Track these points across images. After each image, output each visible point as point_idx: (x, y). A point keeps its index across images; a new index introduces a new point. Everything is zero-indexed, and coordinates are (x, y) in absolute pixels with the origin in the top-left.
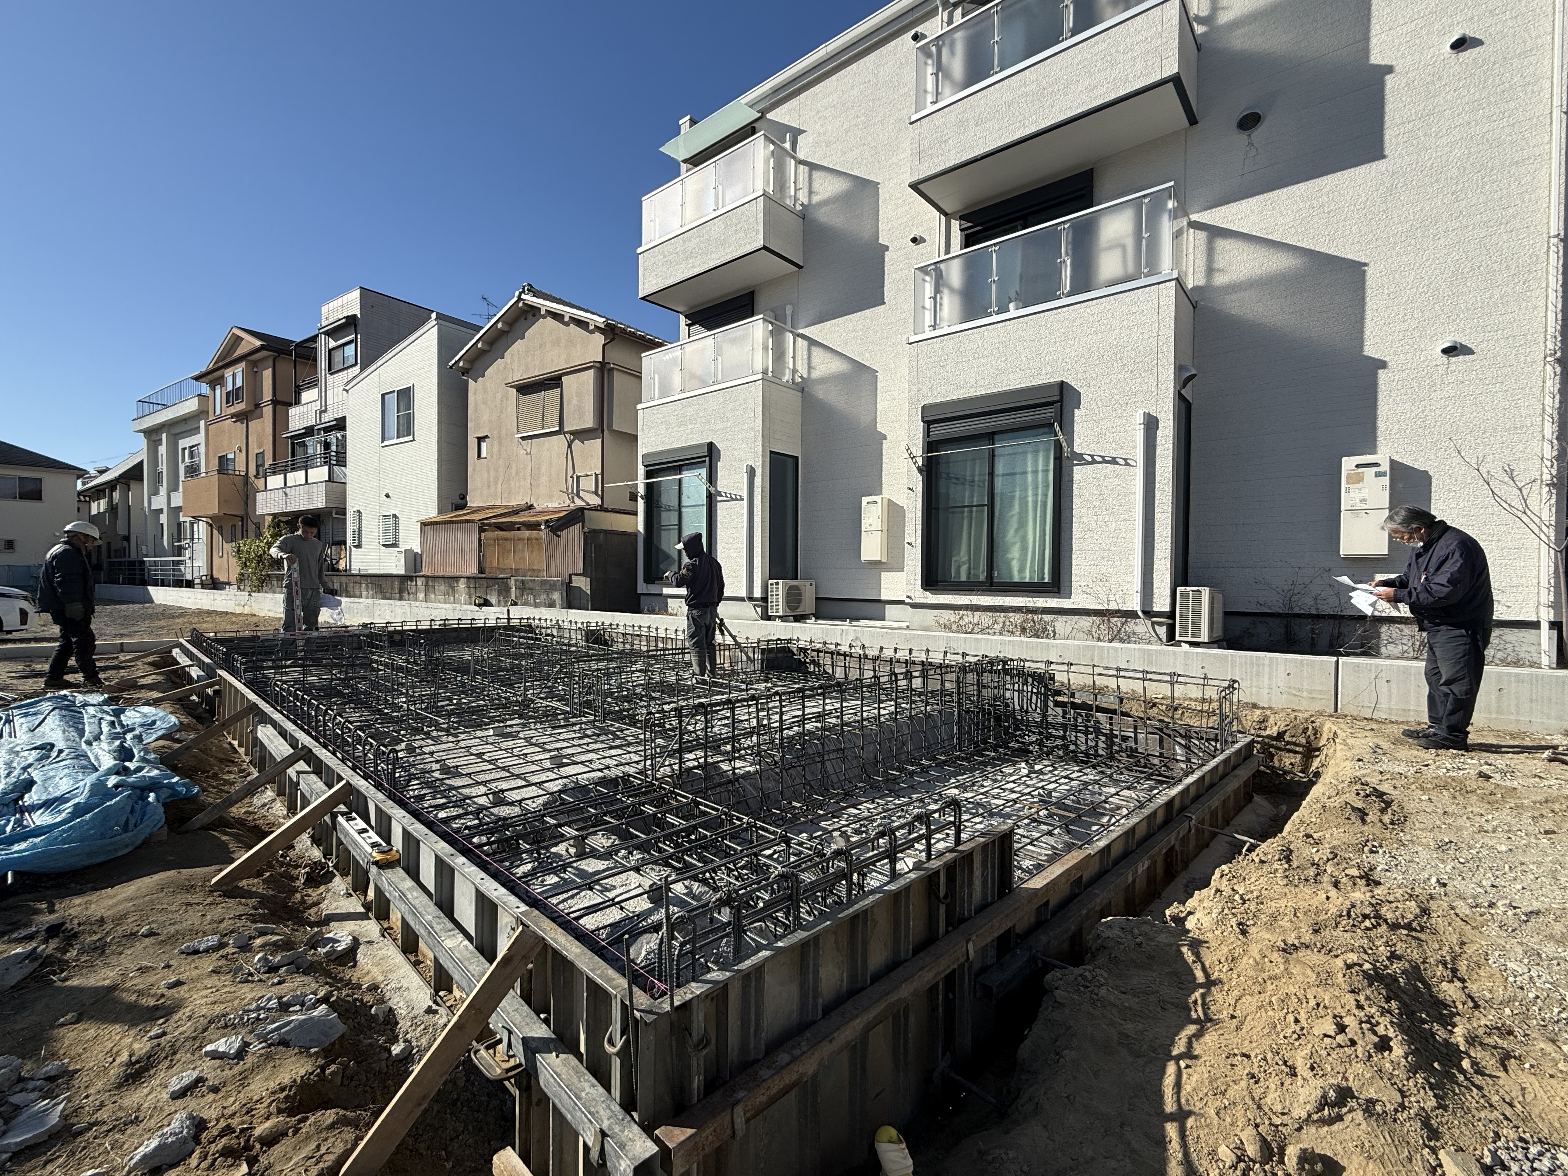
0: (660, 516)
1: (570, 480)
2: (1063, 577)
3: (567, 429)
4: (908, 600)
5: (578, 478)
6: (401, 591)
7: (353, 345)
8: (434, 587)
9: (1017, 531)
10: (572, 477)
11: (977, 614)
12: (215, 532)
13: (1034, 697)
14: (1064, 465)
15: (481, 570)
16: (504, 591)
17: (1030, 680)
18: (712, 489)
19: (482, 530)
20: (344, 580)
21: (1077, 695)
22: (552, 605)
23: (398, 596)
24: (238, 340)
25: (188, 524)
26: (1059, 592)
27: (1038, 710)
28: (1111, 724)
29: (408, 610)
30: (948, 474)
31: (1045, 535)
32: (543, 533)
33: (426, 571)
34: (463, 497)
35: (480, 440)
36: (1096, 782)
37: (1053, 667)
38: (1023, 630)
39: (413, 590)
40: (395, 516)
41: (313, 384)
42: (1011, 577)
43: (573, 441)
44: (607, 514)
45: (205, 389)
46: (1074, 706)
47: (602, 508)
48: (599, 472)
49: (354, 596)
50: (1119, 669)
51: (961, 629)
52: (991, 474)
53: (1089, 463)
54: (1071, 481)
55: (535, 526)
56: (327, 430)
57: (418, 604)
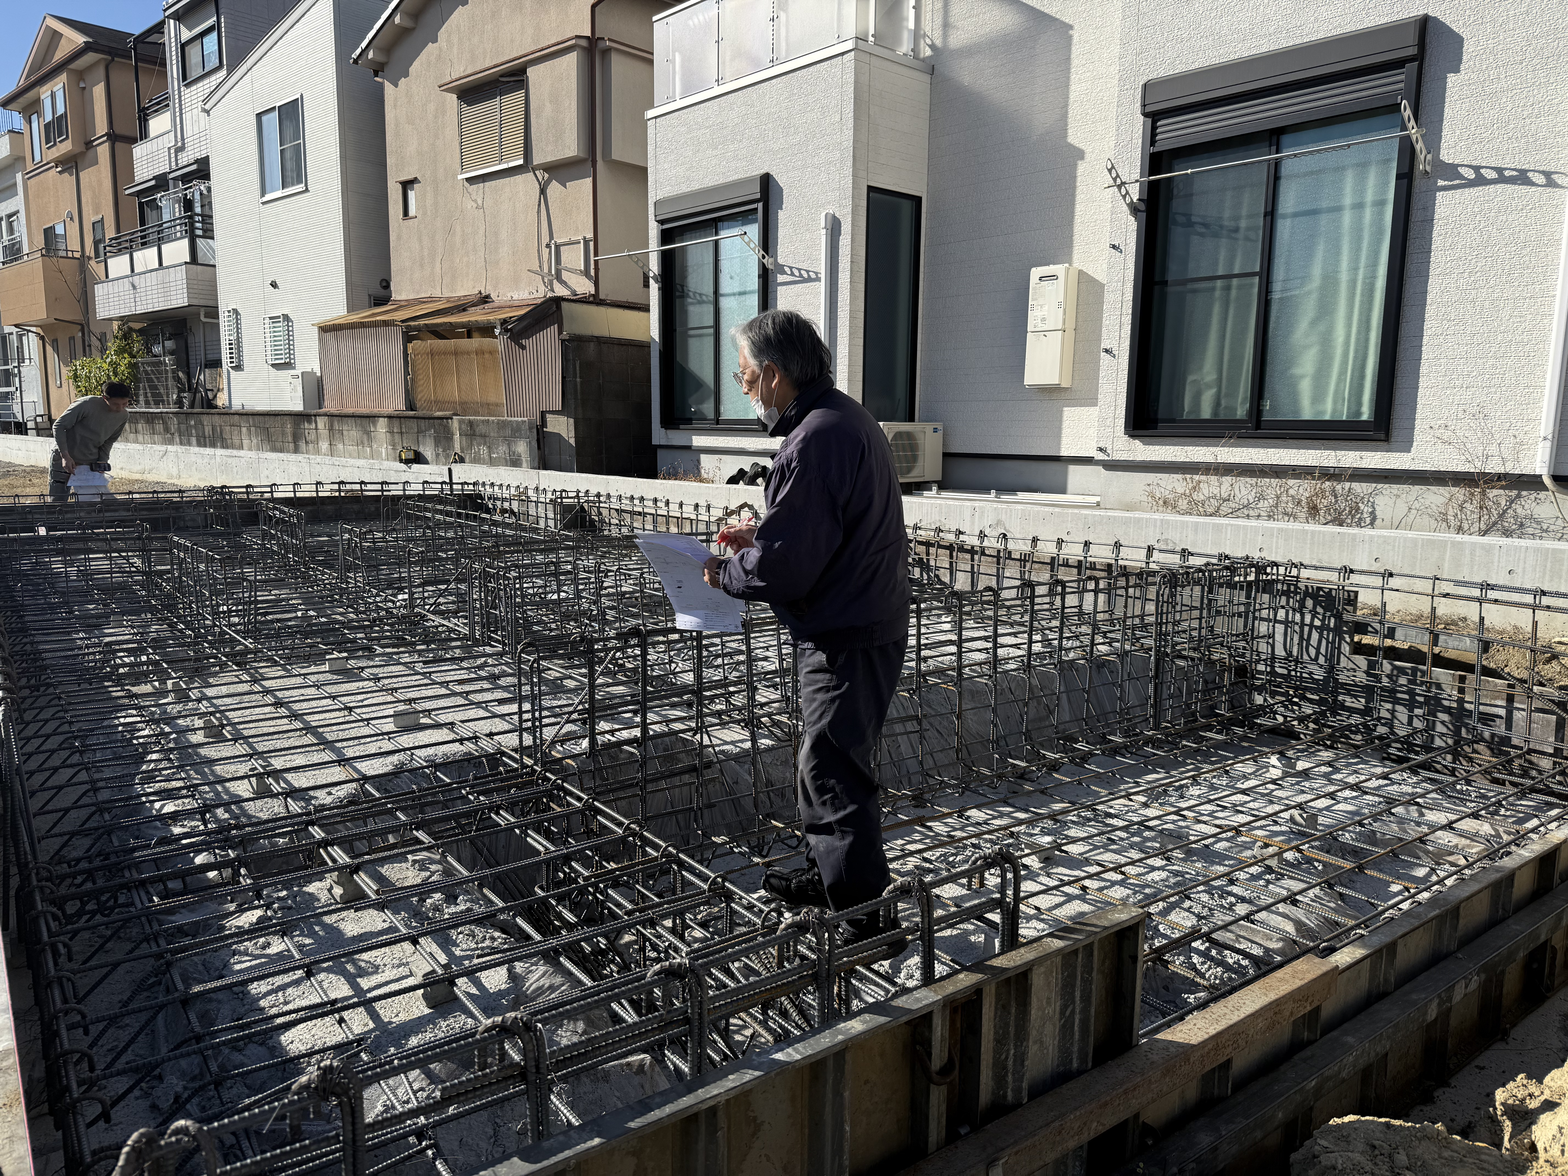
0: (685, 312)
1: (545, 251)
2: (1398, 412)
3: (538, 159)
4: (1100, 456)
5: (558, 247)
6: (296, 438)
7: (215, 35)
8: (341, 432)
9: (1314, 323)
10: (548, 246)
11: (1227, 480)
12: (49, 349)
13: (1315, 635)
14: (1416, 190)
15: (411, 406)
16: (444, 439)
17: (1309, 603)
18: (768, 262)
19: (408, 338)
20: (217, 420)
21: (1399, 633)
22: (515, 463)
23: (292, 445)
24: (55, 36)
25: (14, 338)
26: (1387, 439)
27: (1321, 660)
28: (1461, 691)
29: (307, 469)
30: (1188, 216)
31: (1368, 329)
32: (500, 343)
33: (330, 406)
34: (386, 285)
35: (407, 185)
36: (1411, 801)
37: (1355, 578)
38: (1313, 511)
39: (313, 436)
40: (286, 318)
41: (162, 104)
42: (1297, 411)
43: (548, 182)
44: (602, 310)
45: (17, 121)
46: (1392, 653)
47: (595, 300)
48: (590, 235)
49: (233, 447)
50: (1487, 586)
51: (1195, 508)
52: (1271, 214)
53: (1471, 184)
54: (1429, 221)
55: (486, 330)
56: (186, 178)
57: (319, 459)
